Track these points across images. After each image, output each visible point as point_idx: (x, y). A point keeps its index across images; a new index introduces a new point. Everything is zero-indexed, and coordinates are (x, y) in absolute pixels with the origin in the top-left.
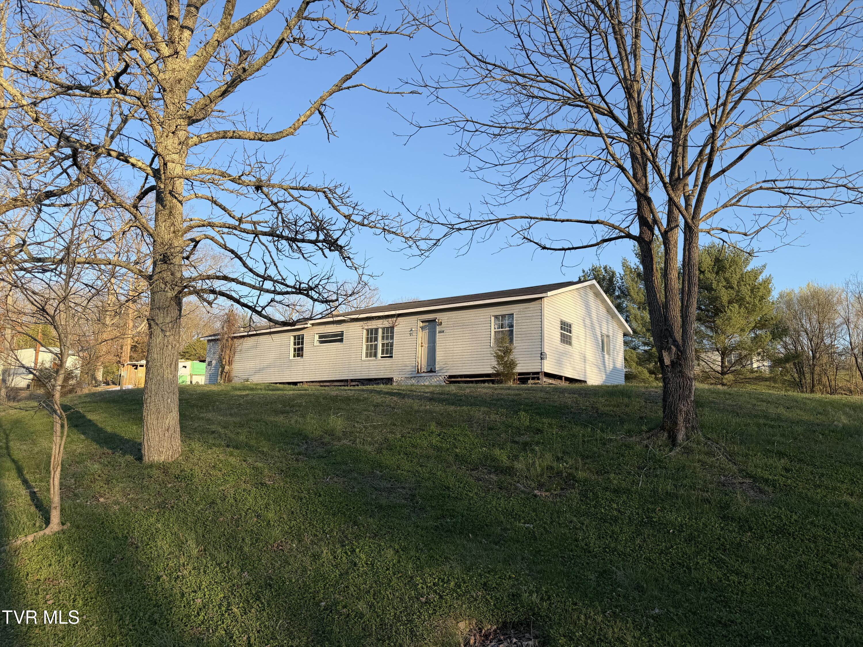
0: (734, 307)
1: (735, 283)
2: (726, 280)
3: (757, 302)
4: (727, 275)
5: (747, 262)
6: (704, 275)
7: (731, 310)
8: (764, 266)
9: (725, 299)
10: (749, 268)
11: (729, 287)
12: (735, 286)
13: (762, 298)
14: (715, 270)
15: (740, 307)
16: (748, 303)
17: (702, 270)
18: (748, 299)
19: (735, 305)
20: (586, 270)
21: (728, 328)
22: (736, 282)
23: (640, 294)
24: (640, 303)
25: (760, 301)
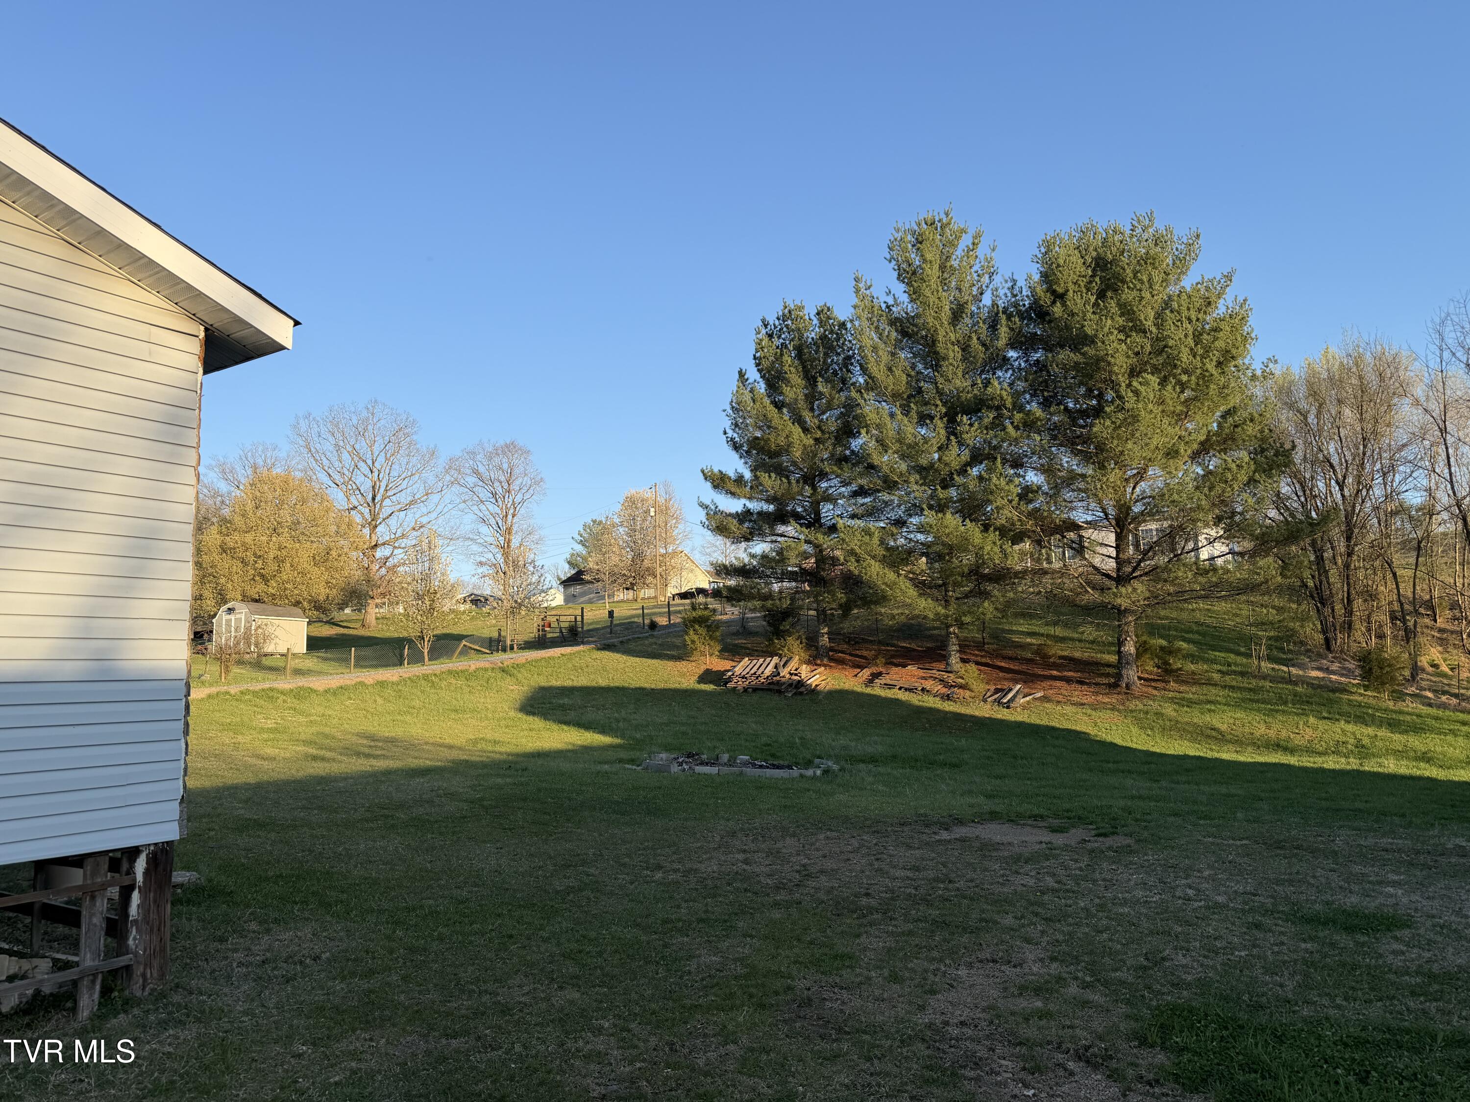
0: (1146, 383)
1: (1148, 316)
2: (1126, 310)
3: (1211, 366)
4: (1128, 295)
5: (1182, 263)
6: (1064, 304)
7: (1136, 393)
8: (1229, 277)
9: (1121, 362)
10: (1188, 282)
11: (1134, 328)
12: (1149, 324)
13: (1227, 357)
14: (1095, 287)
15: (1163, 382)
16: (1185, 371)
17: (1060, 290)
18: (1185, 357)
19: (1149, 377)
20: (772, 319)
21: (1130, 445)
22: (1152, 314)
23: (898, 372)
24: (896, 396)
25: (1219, 364)
